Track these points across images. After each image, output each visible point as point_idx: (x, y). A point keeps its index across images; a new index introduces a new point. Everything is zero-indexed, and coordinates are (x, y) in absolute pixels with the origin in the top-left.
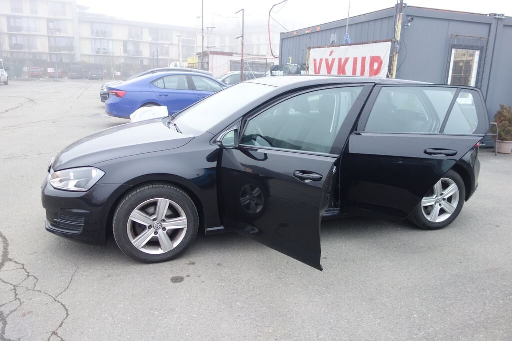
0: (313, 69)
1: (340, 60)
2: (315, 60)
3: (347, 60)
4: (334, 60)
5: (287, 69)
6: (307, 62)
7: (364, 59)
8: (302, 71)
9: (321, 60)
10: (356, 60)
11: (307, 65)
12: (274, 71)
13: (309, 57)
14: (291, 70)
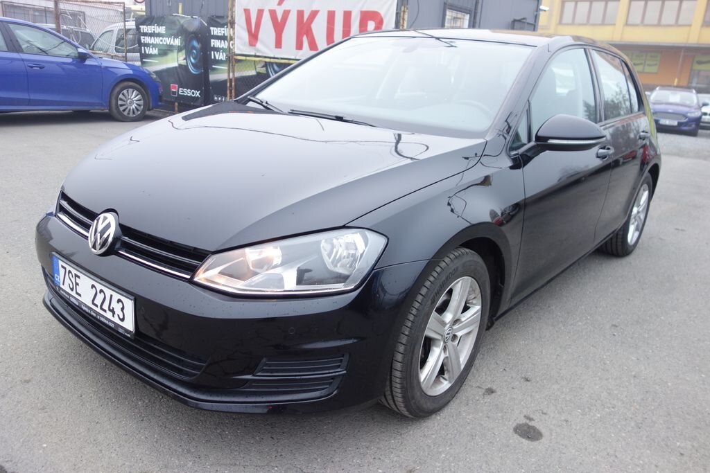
0: (244, 25)
1: (300, 14)
2: (247, 12)
3: (314, 14)
4: (286, 14)
5: (173, 23)
6: (230, 13)
7: (347, 15)
8: (212, 28)
9: (260, 12)
10: (331, 16)
11: (230, 18)
12: (143, 24)
13: (233, 6)
14: (185, 26)
